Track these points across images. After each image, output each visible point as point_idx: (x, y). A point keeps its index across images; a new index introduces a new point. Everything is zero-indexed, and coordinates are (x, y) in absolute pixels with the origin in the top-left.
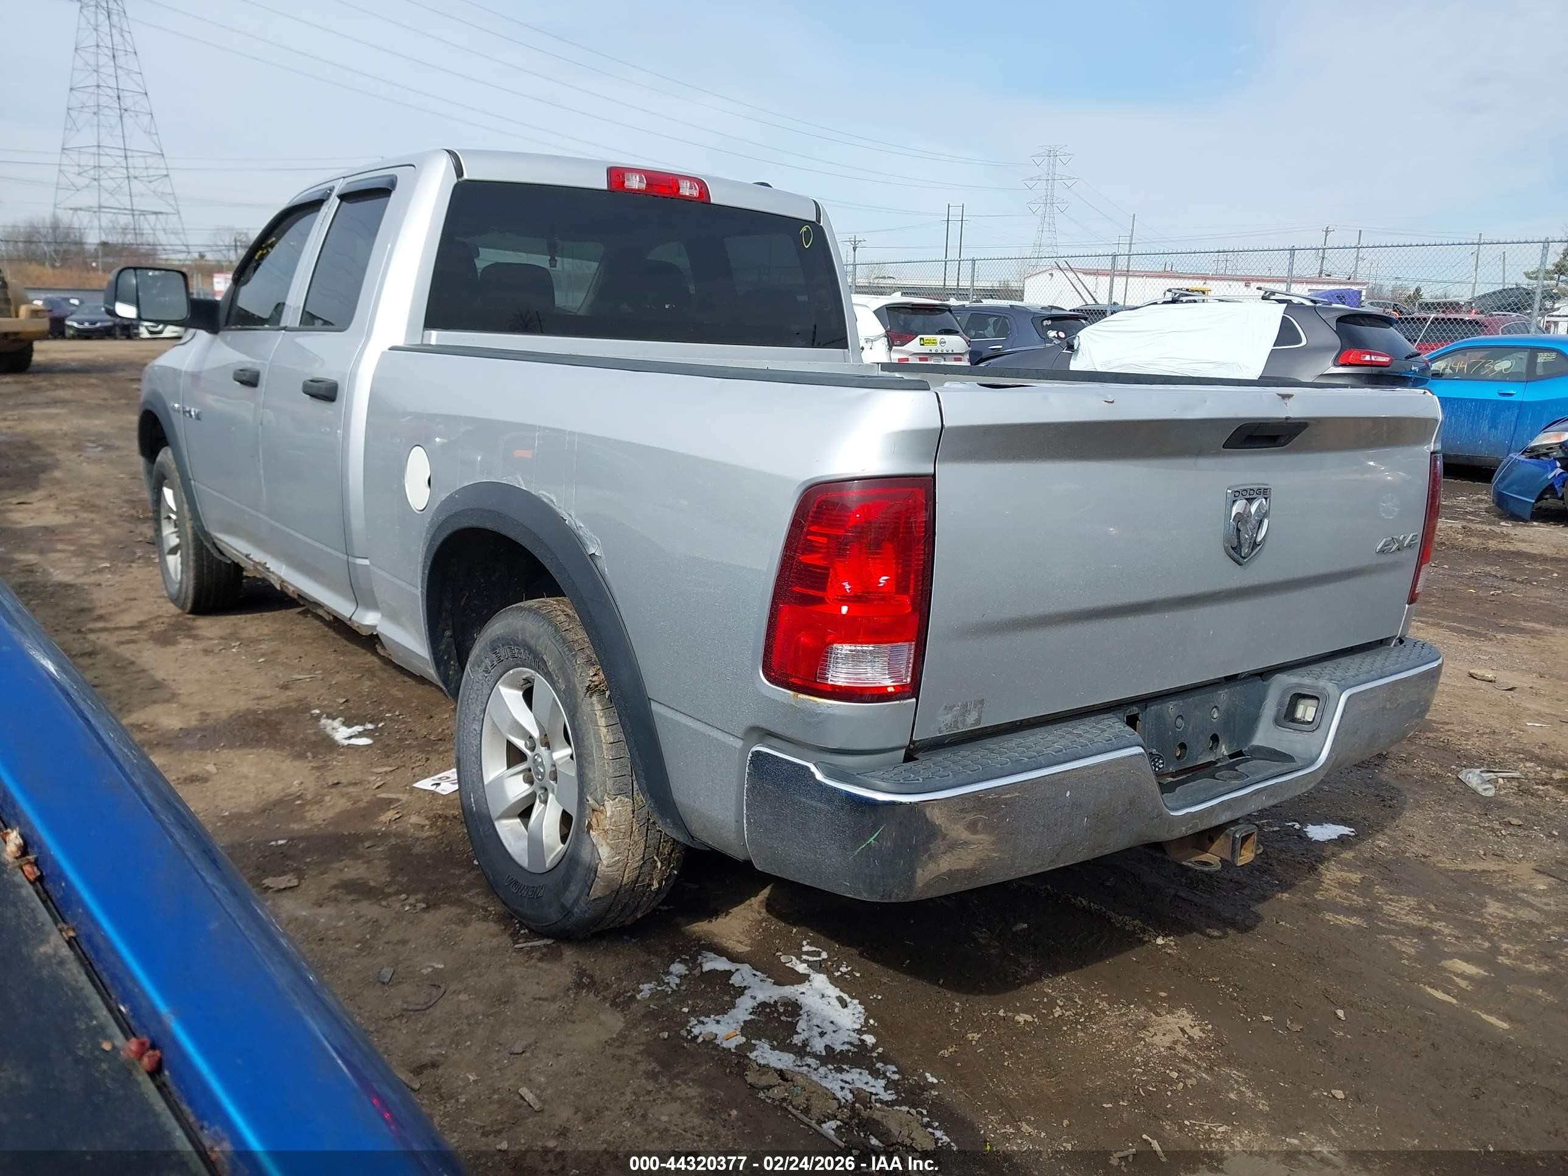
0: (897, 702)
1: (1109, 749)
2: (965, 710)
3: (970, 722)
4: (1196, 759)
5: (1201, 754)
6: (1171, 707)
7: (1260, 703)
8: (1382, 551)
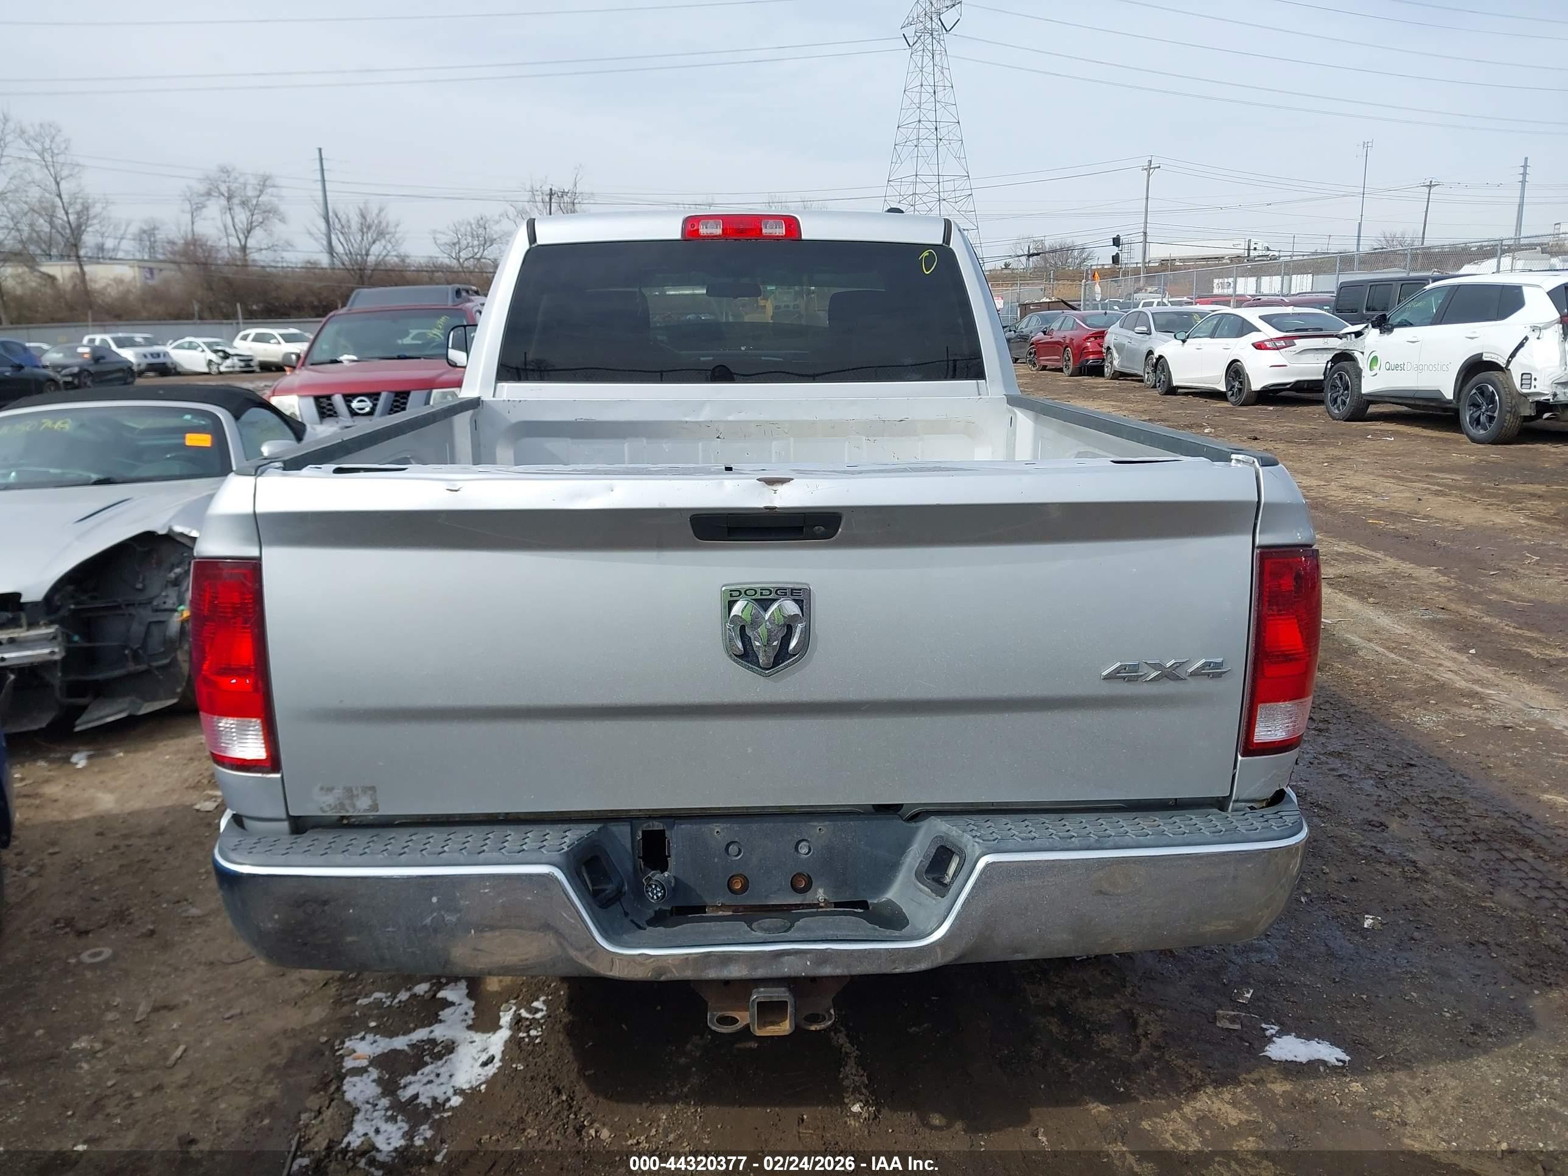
0: (259, 775)
1: (503, 861)
2: (350, 793)
3: (362, 806)
4: (766, 897)
5: (775, 893)
6: (718, 831)
7: (903, 848)
8: (1108, 678)
